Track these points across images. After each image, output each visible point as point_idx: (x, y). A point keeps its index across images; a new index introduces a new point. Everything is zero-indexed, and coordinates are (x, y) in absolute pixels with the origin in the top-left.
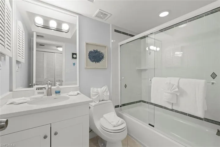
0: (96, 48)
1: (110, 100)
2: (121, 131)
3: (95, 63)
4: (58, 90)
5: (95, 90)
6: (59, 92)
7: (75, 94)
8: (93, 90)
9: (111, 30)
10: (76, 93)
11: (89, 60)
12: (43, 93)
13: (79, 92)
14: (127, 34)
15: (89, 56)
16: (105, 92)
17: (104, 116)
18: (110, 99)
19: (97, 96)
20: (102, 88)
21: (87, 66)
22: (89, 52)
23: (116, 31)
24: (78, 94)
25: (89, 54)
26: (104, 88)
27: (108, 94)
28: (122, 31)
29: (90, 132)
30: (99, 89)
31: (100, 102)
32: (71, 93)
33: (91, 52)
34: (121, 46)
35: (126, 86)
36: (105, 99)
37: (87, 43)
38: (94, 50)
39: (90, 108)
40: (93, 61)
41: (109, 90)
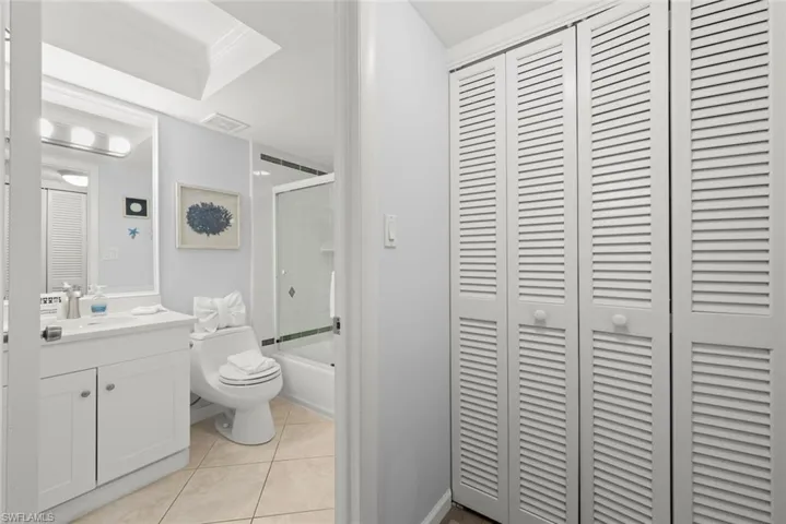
0: (207, 200)
1: (248, 324)
2: (267, 378)
3: (205, 235)
4: (99, 303)
5: (208, 301)
6: (103, 309)
7: (150, 311)
8: (201, 303)
9: (252, 157)
10: (153, 308)
11: (188, 226)
12: (54, 311)
13: (160, 306)
14: (296, 166)
15: (189, 217)
16: (232, 306)
17: (232, 358)
18: (249, 322)
19: (212, 316)
20: (227, 297)
21: (183, 242)
22: (190, 209)
23: (264, 157)
24: (159, 311)
25: (189, 213)
26: (233, 297)
27: (243, 311)
28: (281, 158)
29: (191, 405)
30: (217, 301)
31: (219, 331)
32: (140, 309)
33: (193, 209)
34: (277, 194)
35: (292, 292)
36: (234, 322)
37: (183, 188)
38: (203, 204)
39: (191, 346)
40: (200, 232)
41: (246, 302)
